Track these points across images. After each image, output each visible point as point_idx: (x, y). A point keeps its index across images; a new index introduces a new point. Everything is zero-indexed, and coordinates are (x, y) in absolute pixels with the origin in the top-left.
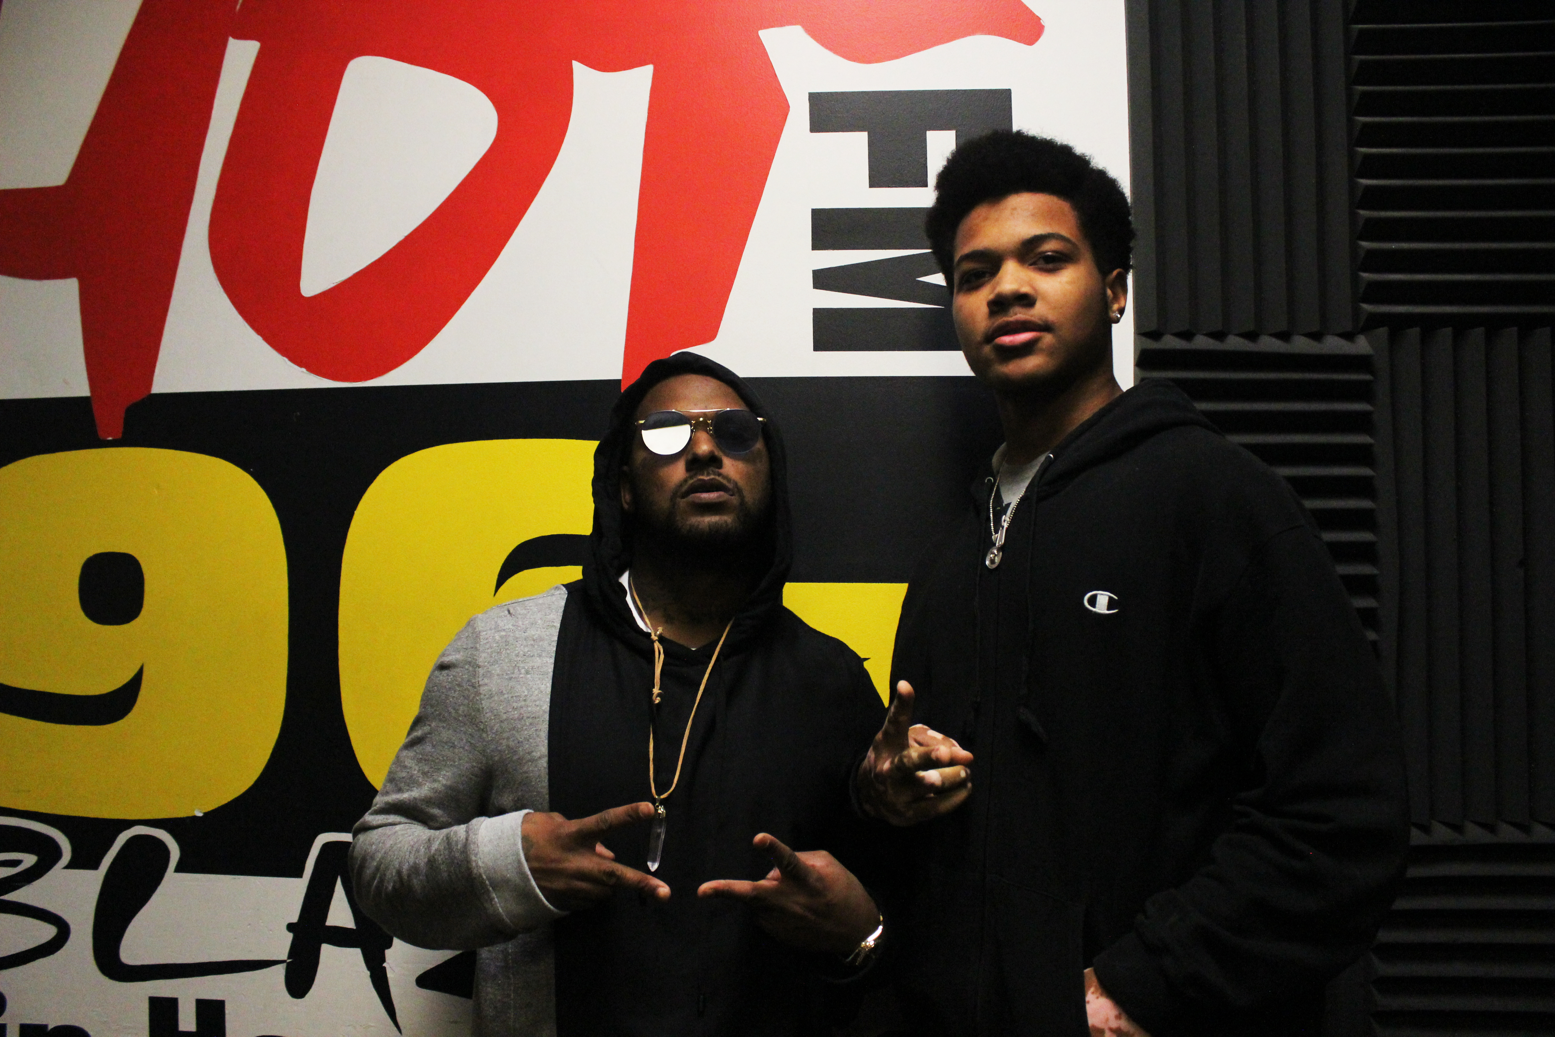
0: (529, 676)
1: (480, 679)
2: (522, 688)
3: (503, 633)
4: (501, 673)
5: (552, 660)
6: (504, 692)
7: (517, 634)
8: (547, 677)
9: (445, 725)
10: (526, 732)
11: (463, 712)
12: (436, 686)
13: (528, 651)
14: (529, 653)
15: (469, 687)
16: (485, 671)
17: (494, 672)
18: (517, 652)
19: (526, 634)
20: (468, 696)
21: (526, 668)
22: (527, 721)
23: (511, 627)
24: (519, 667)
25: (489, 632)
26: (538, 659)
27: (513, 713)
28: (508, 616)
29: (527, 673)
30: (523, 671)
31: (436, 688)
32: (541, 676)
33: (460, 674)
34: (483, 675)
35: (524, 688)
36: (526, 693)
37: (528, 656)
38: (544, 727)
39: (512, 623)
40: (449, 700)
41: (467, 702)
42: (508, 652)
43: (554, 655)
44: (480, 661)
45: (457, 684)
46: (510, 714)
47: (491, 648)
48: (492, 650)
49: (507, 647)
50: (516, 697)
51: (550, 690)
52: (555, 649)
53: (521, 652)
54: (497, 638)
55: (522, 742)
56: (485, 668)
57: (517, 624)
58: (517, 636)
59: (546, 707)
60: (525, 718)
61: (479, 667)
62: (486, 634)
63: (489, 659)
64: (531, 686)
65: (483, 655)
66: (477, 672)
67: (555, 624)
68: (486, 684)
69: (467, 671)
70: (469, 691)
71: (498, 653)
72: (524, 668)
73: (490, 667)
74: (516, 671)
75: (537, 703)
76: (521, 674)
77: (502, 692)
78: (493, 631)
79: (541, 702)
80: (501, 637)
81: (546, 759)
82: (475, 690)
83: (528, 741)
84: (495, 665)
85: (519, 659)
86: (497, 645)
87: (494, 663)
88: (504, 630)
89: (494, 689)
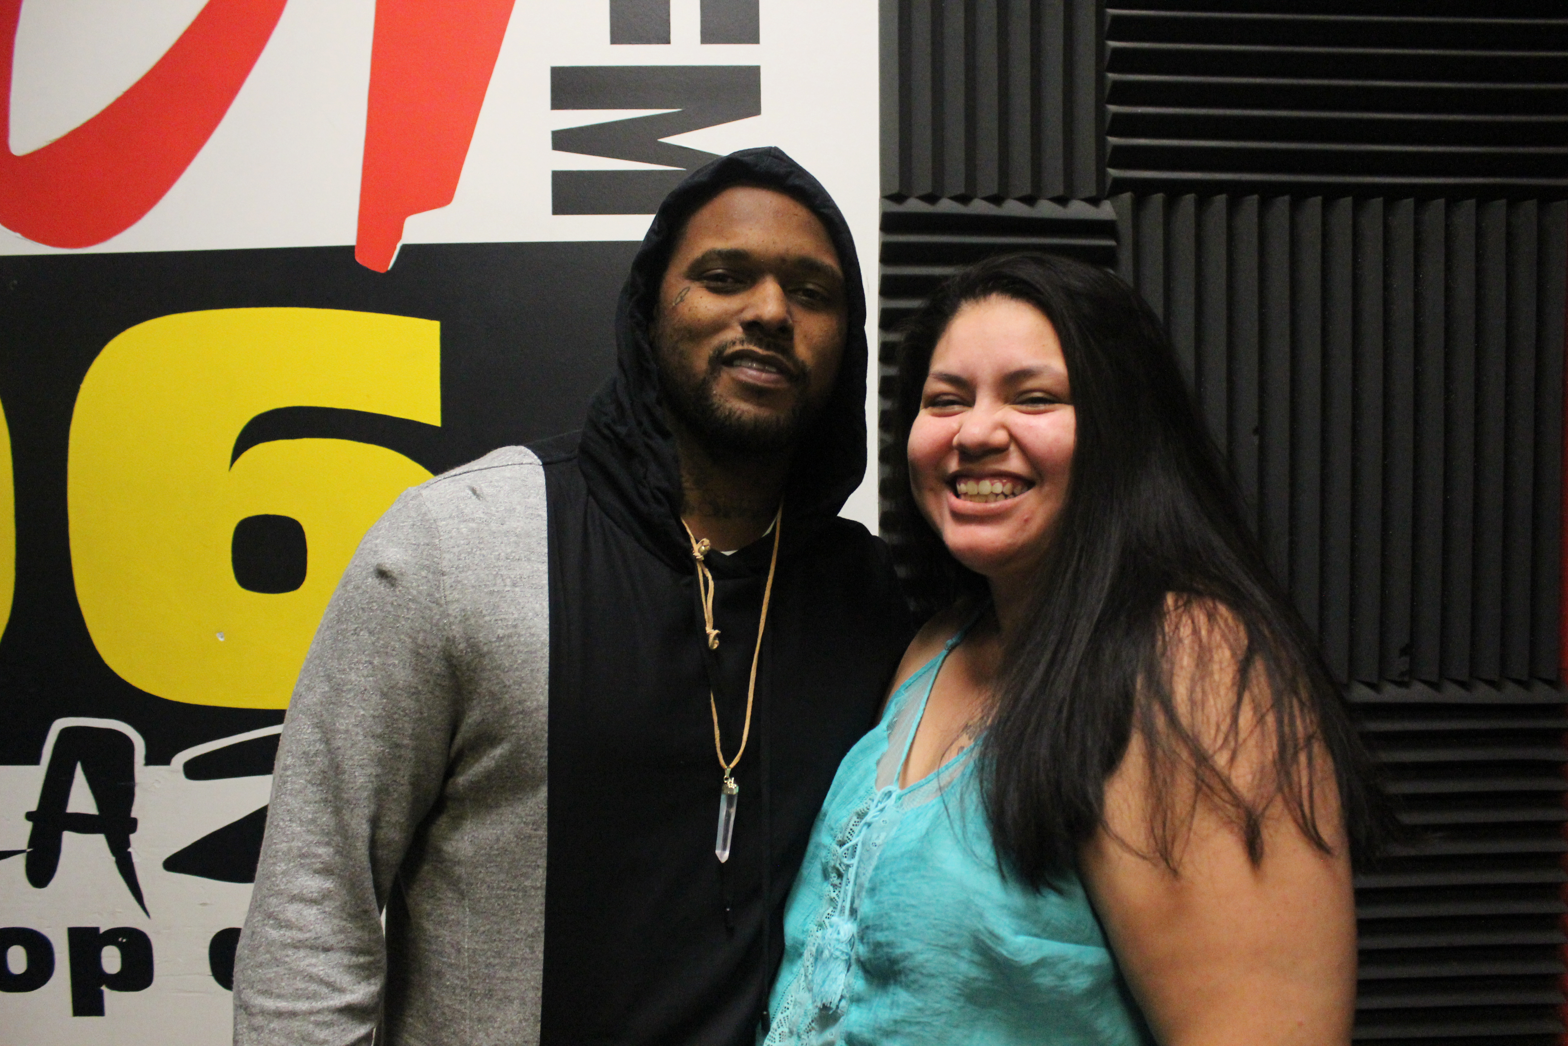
0: (517, 589)
1: (447, 593)
2: (509, 607)
3: (473, 525)
4: (476, 584)
5: (545, 567)
6: (484, 612)
7: (494, 526)
8: (542, 593)
9: (397, 662)
10: (517, 673)
11: (425, 640)
12: (375, 601)
13: (512, 552)
14: (513, 554)
15: (430, 604)
16: (453, 580)
17: (466, 582)
18: (497, 553)
19: (505, 527)
20: (432, 618)
21: (513, 576)
22: (518, 656)
23: (482, 516)
24: (502, 576)
25: (451, 522)
26: (526, 564)
27: (497, 644)
28: (474, 497)
29: (514, 585)
30: (508, 581)
31: (374, 604)
32: (533, 590)
33: (415, 584)
34: (451, 586)
35: (513, 607)
36: (516, 616)
37: (512, 560)
38: (543, 666)
39: (482, 510)
40: (400, 623)
41: (430, 626)
42: (484, 552)
43: (546, 559)
44: (445, 565)
45: (410, 599)
46: (494, 645)
47: (458, 547)
48: (460, 548)
49: (482, 546)
50: (501, 620)
51: (548, 612)
52: (546, 550)
53: (503, 554)
54: (464, 530)
55: (509, 687)
56: (454, 576)
57: (489, 511)
58: (494, 529)
59: (545, 637)
60: (515, 652)
61: (443, 574)
62: (447, 525)
63: (457, 563)
64: (522, 604)
65: (447, 556)
66: (442, 583)
67: (540, 513)
68: (458, 601)
69: (424, 581)
70: (431, 610)
71: (469, 553)
72: (510, 577)
73: (460, 575)
74: (499, 581)
75: (533, 631)
76: (505, 586)
77: (481, 612)
78: (456, 521)
79: (538, 630)
80: (472, 531)
81: (546, 711)
82: (441, 609)
83: (520, 685)
84: (466, 572)
85: (500, 564)
86: (465, 541)
87: (465, 569)
88: (473, 520)
89: (469, 608)
